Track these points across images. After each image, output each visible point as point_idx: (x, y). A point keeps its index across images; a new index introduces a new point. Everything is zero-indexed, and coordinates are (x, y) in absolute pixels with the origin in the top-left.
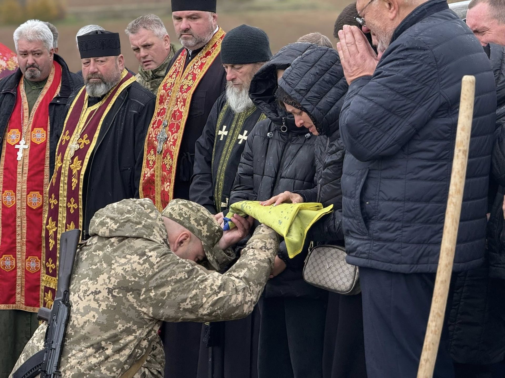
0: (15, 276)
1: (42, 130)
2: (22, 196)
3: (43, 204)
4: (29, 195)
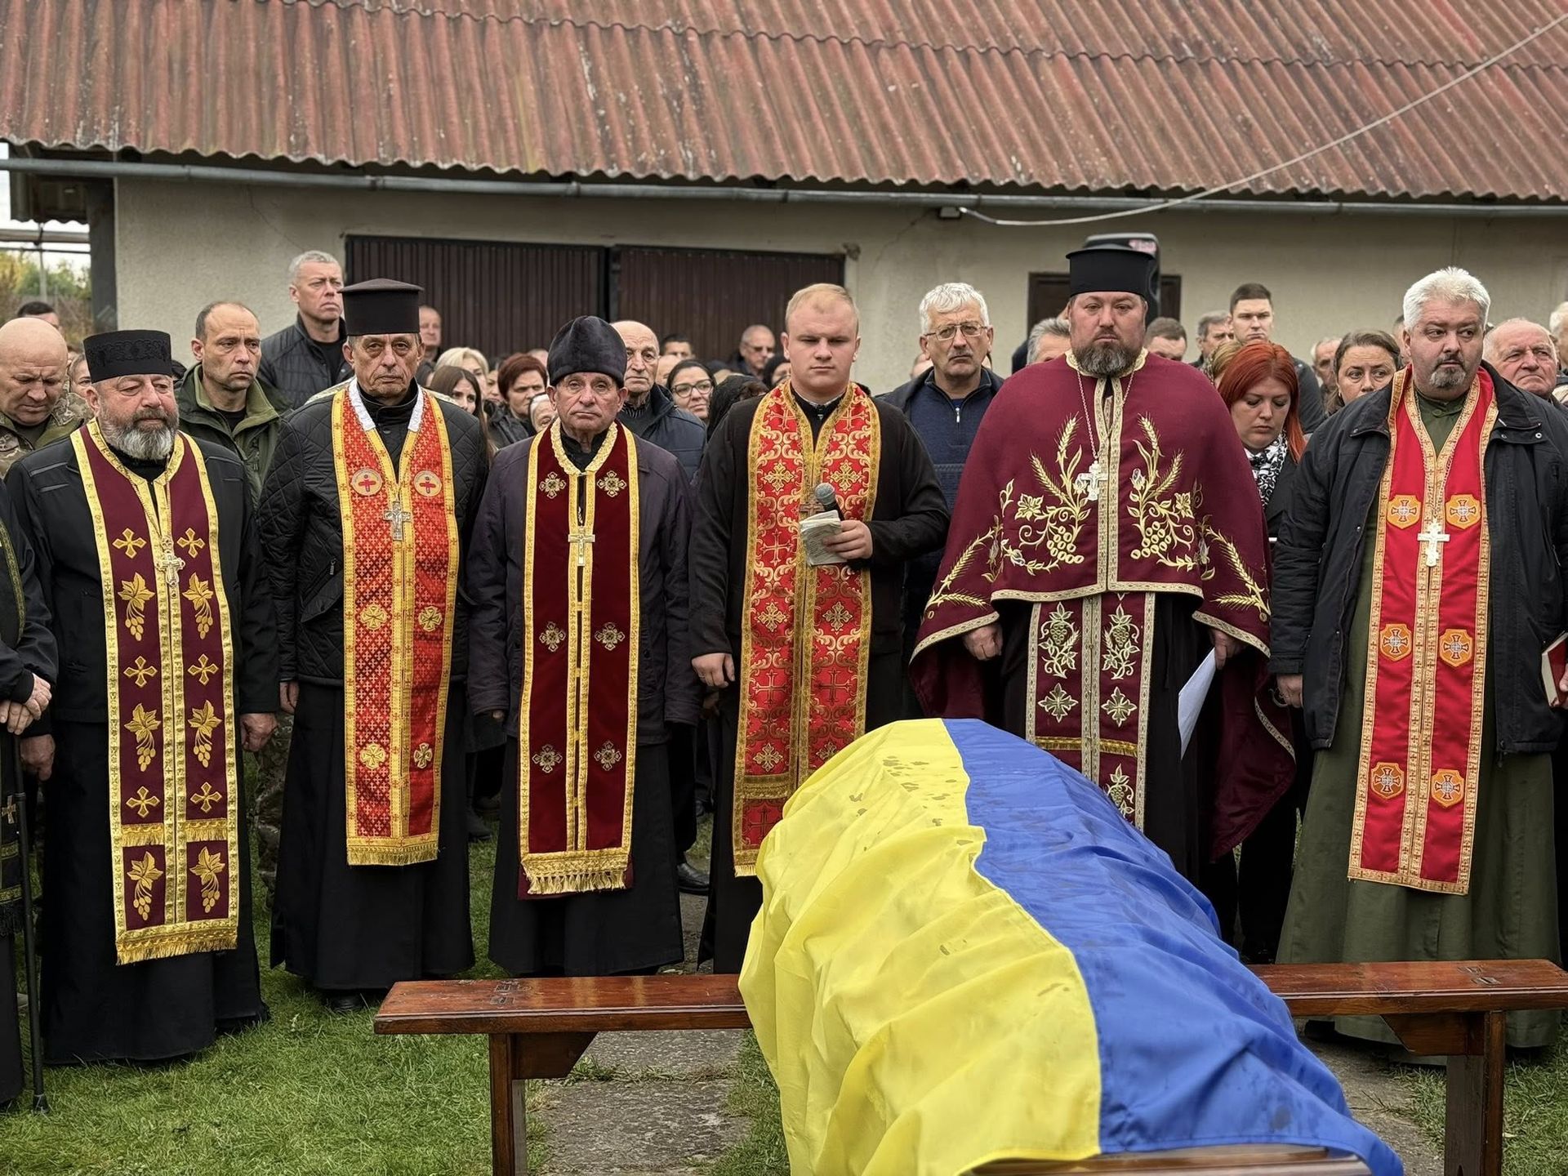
0: (1401, 811)
1: (1469, 498)
2: (1426, 637)
3: (1473, 656)
4: (1443, 637)
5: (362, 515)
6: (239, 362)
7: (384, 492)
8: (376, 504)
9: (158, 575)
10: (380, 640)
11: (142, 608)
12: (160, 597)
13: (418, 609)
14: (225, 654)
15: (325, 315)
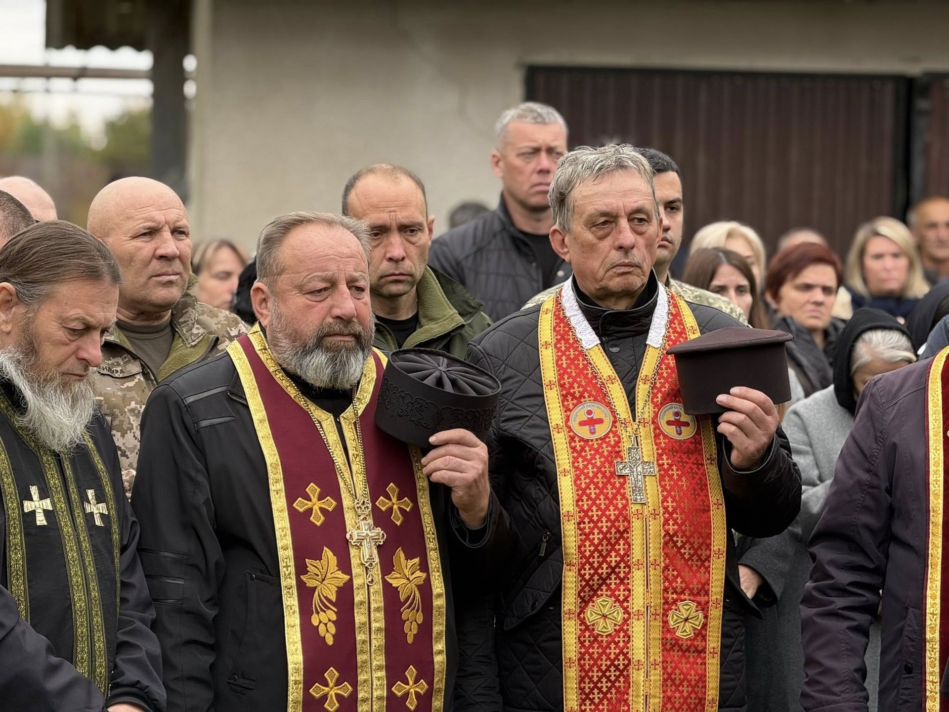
5: (586, 467)
6: (390, 259)
7: (616, 434)
8: (606, 450)
9: (353, 552)
10: (613, 651)
11: (333, 598)
12: (357, 582)
13: (668, 605)
14: (436, 666)
15: (535, 200)
